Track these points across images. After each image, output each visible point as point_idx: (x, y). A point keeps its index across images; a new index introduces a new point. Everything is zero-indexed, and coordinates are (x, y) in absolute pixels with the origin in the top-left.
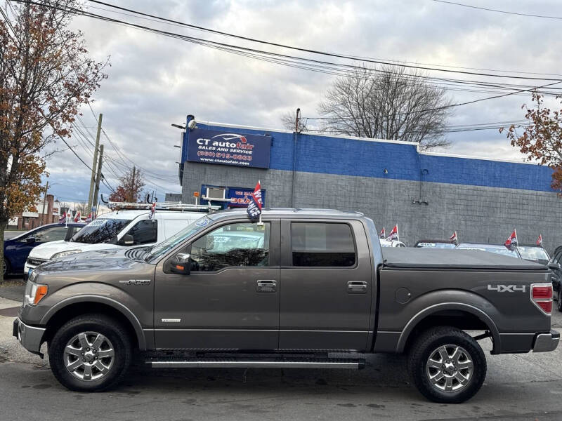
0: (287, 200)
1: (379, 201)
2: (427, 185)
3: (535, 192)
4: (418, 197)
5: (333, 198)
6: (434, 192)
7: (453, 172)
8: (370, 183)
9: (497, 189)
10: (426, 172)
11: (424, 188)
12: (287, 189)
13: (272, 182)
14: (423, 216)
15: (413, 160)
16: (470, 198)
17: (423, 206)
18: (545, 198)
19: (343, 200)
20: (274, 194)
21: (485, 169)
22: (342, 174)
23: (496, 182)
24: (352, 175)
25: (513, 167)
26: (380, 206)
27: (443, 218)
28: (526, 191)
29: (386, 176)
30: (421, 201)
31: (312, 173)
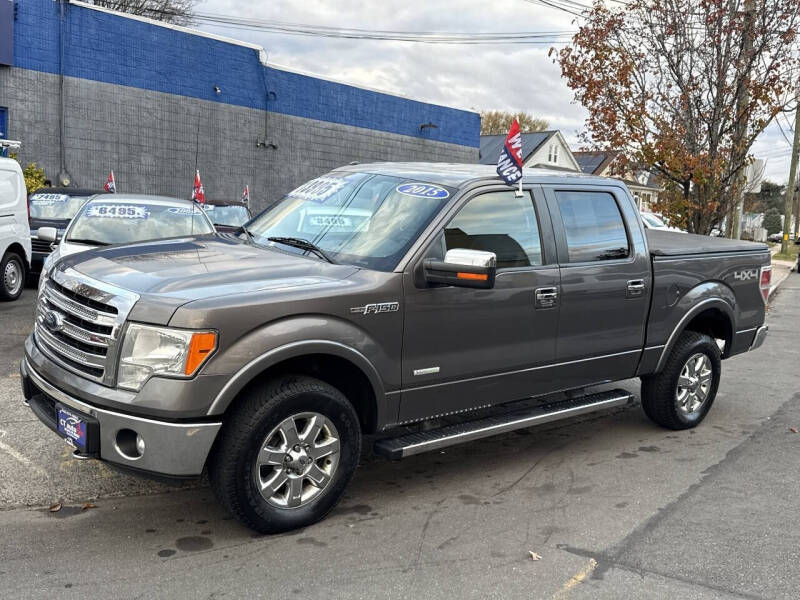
0: (52, 130)
1: (208, 140)
2: (275, 117)
3: (400, 136)
4: (263, 136)
5: (135, 131)
6: (284, 130)
7: (307, 100)
8: (193, 109)
9: (359, 129)
10: (272, 96)
11: (271, 122)
12: (51, 109)
13: (20, 94)
14: (271, 167)
15: (255, 75)
16: (328, 141)
17: (270, 151)
18: (410, 146)
19: (151, 134)
20: (26, 117)
21: (345, 97)
22: (148, 87)
23: (358, 120)
24: (164, 92)
25: (377, 99)
26: (210, 148)
27: (296, 171)
28: (392, 135)
29: (216, 98)
30: (267, 143)
31: (95, 82)
